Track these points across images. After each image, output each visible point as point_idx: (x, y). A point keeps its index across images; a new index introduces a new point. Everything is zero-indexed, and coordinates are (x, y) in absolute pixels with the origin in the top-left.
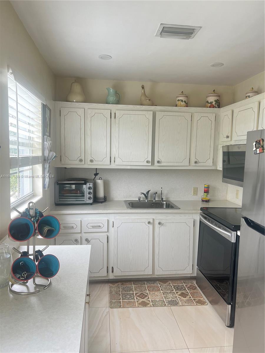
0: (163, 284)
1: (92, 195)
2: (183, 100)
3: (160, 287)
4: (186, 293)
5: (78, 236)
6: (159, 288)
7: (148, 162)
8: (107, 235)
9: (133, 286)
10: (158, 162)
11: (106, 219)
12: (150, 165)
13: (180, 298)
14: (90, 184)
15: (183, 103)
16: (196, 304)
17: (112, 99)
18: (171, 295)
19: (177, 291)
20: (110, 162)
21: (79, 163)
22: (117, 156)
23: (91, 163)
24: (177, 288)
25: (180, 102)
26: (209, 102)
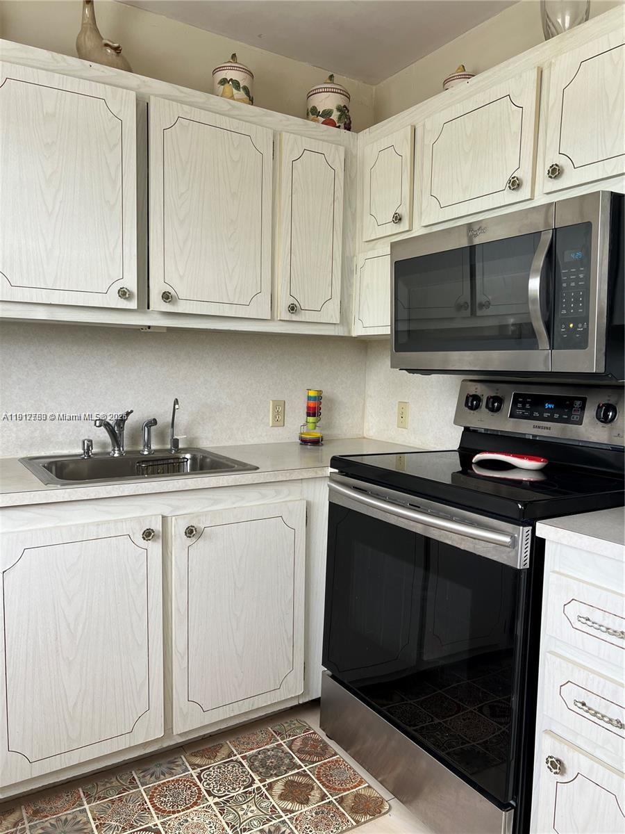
0: (207, 761)
2: (239, 83)
3: (201, 780)
4: (301, 779)
6: (195, 785)
7: (123, 293)
9: (84, 810)
10: (166, 297)
12: (135, 307)
13: (292, 812)
15: (242, 94)
16: (357, 822)
18: (254, 808)
19: (268, 781)
24: (266, 767)
25: (228, 88)
26: (321, 109)
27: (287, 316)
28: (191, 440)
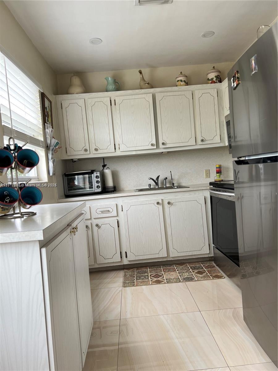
0: (179, 266)
1: (100, 183)
2: (182, 80)
4: (203, 271)
5: (88, 223)
6: (175, 269)
7: (152, 145)
8: (117, 219)
9: (148, 270)
10: (163, 144)
11: (115, 203)
12: (156, 148)
13: (197, 275)
14: (97, 173)
15: (183, 83)
16: (213, 279)
17: (111, 87)
18: (187, 274)
19: (194, 270)
20: (115, 149)
21: (85, 153)
22: (121, 143)
23: (96, 152)
24: (194, 268)
25: (179, 82)
26: (210, 79)
27: (201, 143)
28: (179, 184)
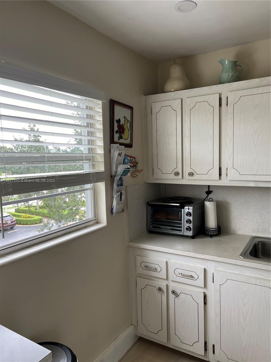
1: (192, 224)
5: (163, 284)
8: (204, 293)
11: (203, 267)
14: (189, 209)
17: (226, 75)
20: (220, 175)
22: (230, 166)
23: (190, 178)
